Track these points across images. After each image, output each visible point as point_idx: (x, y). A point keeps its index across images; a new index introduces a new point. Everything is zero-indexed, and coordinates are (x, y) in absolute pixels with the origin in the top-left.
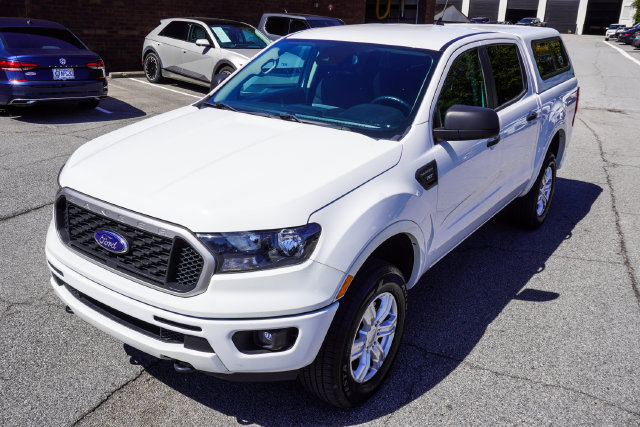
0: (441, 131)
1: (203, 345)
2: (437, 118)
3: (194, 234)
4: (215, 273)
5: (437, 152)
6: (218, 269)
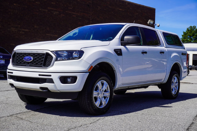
0: (123, 42)
1: (51, 81)
2: (122, 39)
3: (51, 51)
4: (56, 61)
5: (122, 47)
6: (56, 60)
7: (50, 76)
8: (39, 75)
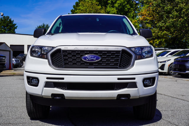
3: (128, 48)
4: (135, 60)
7: (134, 79)
8: (119, 79)
